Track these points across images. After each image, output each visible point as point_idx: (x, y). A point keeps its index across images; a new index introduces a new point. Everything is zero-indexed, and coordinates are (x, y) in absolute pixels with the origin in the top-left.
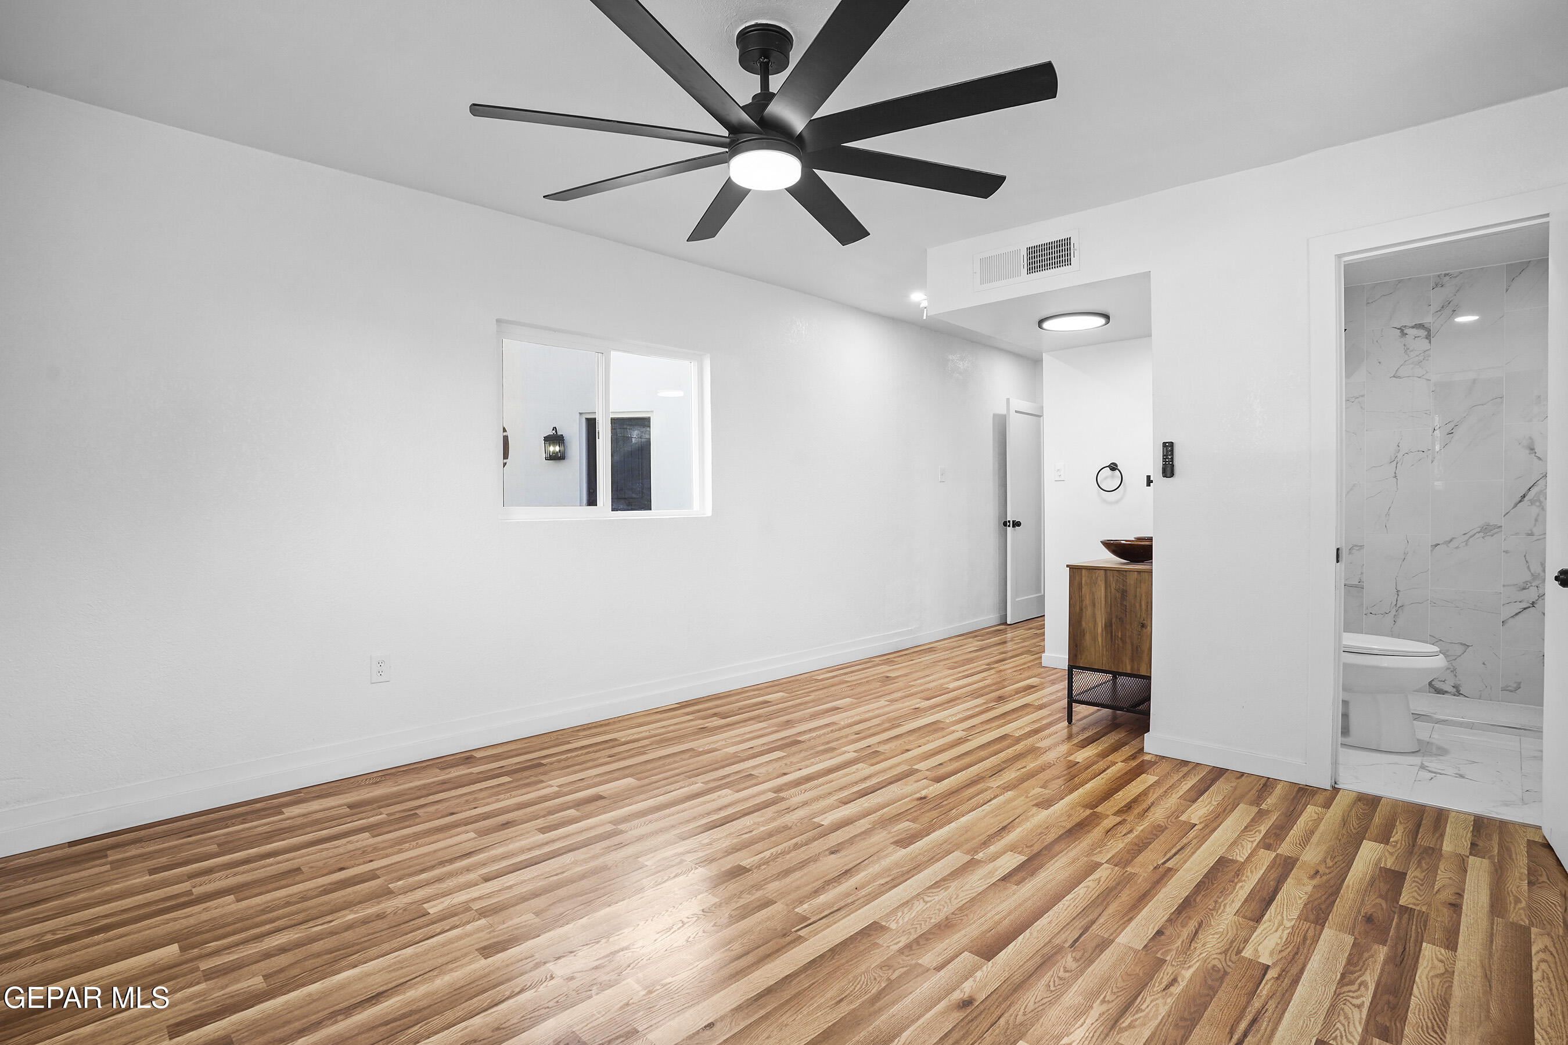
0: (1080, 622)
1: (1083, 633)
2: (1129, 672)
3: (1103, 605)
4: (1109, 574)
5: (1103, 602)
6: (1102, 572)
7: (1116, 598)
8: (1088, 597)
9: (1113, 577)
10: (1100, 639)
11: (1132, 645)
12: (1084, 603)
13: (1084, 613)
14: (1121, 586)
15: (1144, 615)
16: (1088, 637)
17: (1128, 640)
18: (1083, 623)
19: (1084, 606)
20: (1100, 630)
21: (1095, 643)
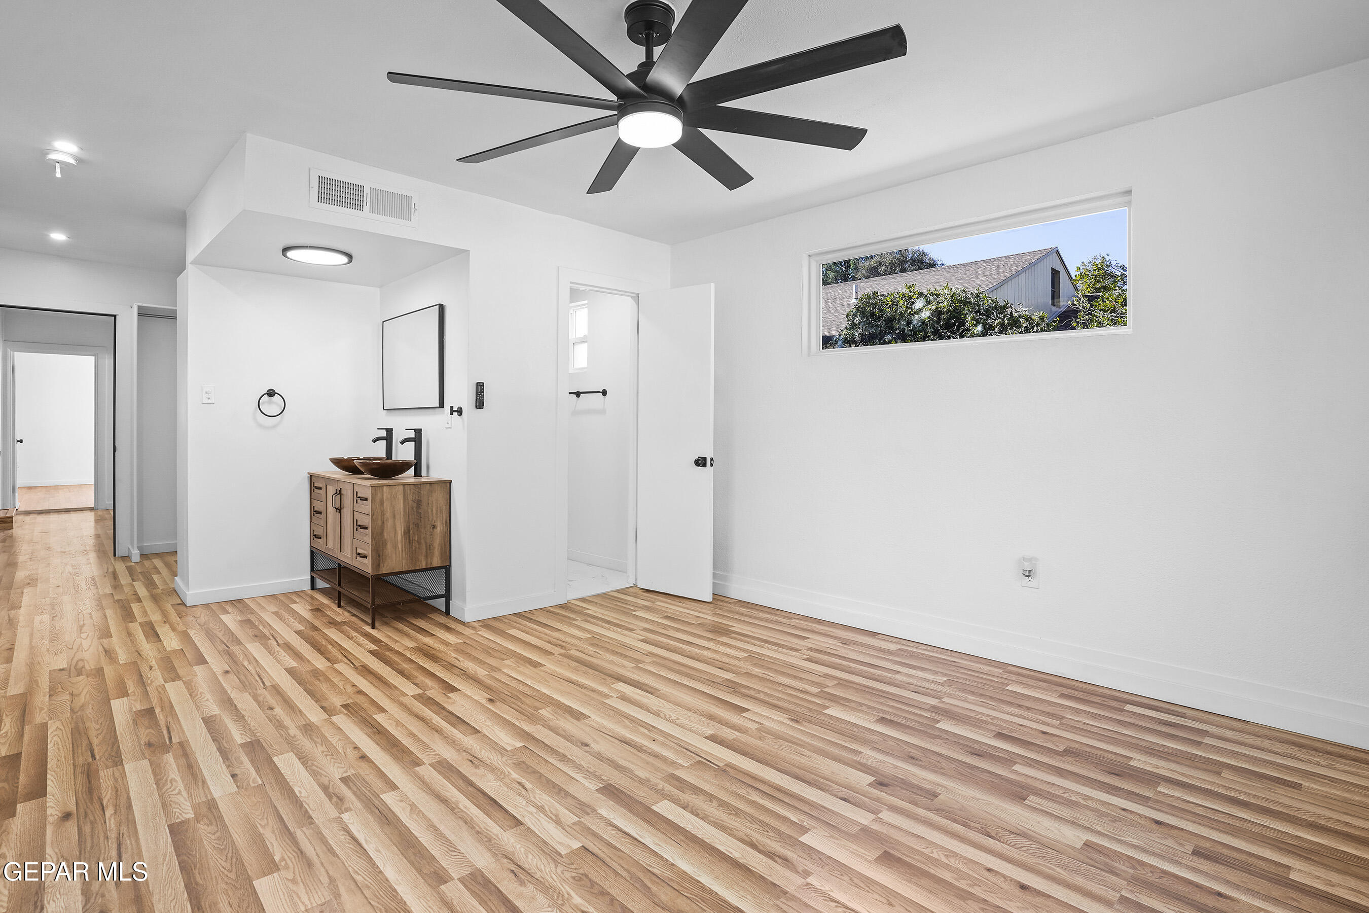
0: (382, 534)
1: (385, 544)
2: (424, 567)
3: (402, 516)
4: (406, 489)
5: (402, 513)
6: (401, 487)
7: (413, 508)
8: (389, 510)
9: (410, 490)
10: (400, 546)
11: (426, 543)
12: (385, 516)
13: (385, 526)
14: (417, 498)
15: (435, 518)
16: (389, 546)
17: (423, 541)
18: (385, 534)
19: (385, 519)
20: (399, 537)
21: (396, 550)
